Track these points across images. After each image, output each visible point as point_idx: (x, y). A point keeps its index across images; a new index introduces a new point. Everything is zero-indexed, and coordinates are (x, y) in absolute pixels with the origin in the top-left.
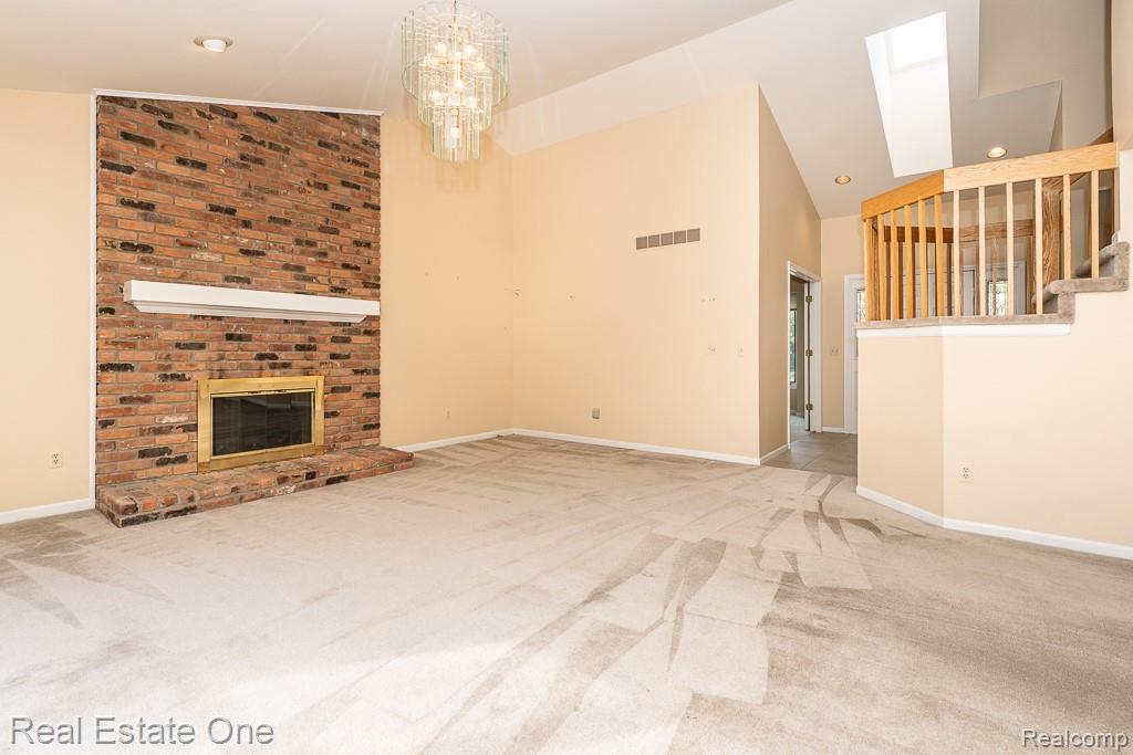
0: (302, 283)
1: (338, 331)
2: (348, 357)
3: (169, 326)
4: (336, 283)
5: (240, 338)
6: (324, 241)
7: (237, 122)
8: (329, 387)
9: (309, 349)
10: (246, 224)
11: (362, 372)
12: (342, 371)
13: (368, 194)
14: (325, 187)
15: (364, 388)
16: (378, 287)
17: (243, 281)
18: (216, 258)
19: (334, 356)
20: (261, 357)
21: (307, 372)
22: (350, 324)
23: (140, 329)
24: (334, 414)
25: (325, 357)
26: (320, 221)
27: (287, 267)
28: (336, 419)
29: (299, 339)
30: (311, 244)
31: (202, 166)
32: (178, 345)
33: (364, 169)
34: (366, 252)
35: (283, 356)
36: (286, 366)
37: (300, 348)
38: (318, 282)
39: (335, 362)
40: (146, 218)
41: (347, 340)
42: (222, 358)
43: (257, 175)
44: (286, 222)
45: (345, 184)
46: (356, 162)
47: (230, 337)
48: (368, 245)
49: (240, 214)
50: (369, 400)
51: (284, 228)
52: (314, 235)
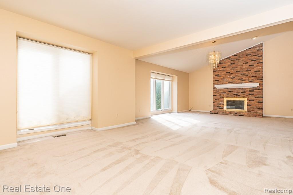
0: (242, 81)
1: (251, 89)
2: (253, 94)
3: (221, 90)
4: (250, 80)
5: (231, 91)
6: (247, 73)
7: (230, 58)
8: (248, 100)
9: (244, 93)
10: (232, 74)
11: (257, 97)
12: (251, 97)
13: (259, 61)
14: (248, 63)
15: (258, 101)
16: (262, 79)
17: (231, 83)
18: (227, 80)
19: (249, 94)
20: (234, 94)
21: (243, 97)
22: (254, 88)
23: (217, 91)
24: (250, 105)
25: (247, 94)
26: (246, 69)
27: (239, 79)
28: (250, 106)
29: (242, 91)
30: (244, 74)
31: (225, 67)
32: (222, 93)
33: (257, 56)
34: (258, 73)
35: (238, 94)
36: (239, 96)
37: (242, 93)
38: (246, 81)
39: (250, 95)
40: (218, 77)
41: (253, 91)
42: (228, 94)
43: (234, 65)
44: (239, 72)
45: (252, 61)
46: (255, 55)
47: (229, 91)
48: (259, 71)
49: (231, 73)
50: (259, 103)
51: (239, 73)
52: (244, 73)
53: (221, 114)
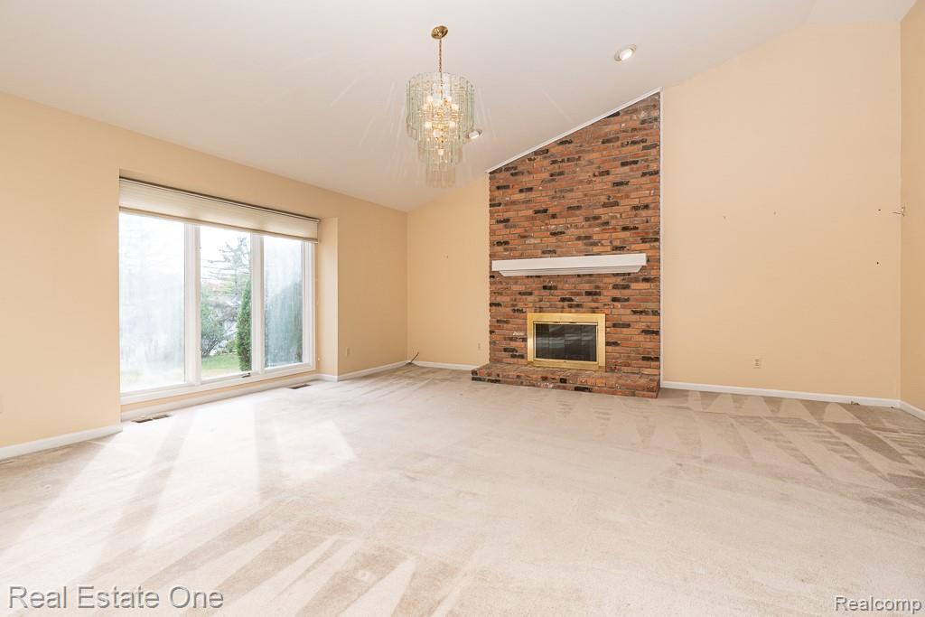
0: (590, 248)
1: (619, 280)
2: (627, 300)
3: (516, 283)
4: (617, 243)
5: (550, 288)
6: (605, 214)
7: (549, 154)
8: (610, 323)
9: (596, 294)
10: (554, 216)
11: (641, 312)
12: (622, 311)
13: (646, 164)
14: (608, 173)
15: (643, 326)
16: (657, 240)
17: (552, 252)
18: (538, 241)
19: (615, 300)
20: (563, 300)
21: (593, 311)
22: (629, 274)
23: (504, 285)
24: (615, 344)
25: (608, 300)
26: (603, 199)
27: (579, 238)
28: (617, 348)
29: (587, 287)
30: (596, 218)
31: (530, 189)
32: (520, 293)
33: (642, 145)
34: (644, 213)
35: (577, 300)
36: (578, 306)
37: (588, 293)
38: (602, 245)
39: (616, 304)
40: (506, 227)
41: (627, 287)
42: (541, 301)
43: (562, 182)
44: (579, 208)
45: (623, 164)
46: (634, 143)
47: (545, 288)
48: (646, 207)
49: (551, 211)
50: (649, 336)
51: (577, 212)
52: (598, 212)
53: (512, 383)
